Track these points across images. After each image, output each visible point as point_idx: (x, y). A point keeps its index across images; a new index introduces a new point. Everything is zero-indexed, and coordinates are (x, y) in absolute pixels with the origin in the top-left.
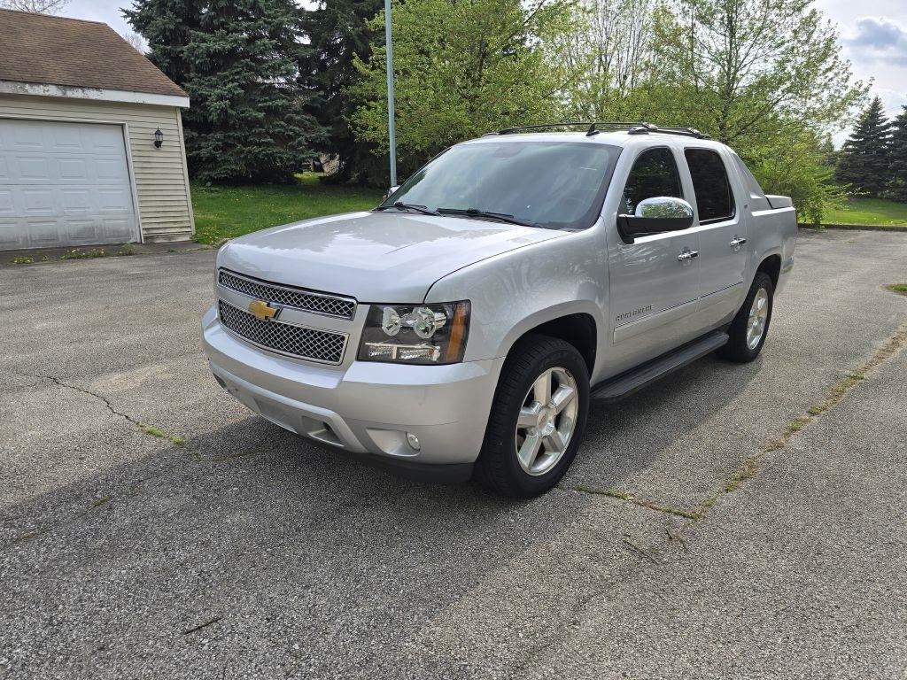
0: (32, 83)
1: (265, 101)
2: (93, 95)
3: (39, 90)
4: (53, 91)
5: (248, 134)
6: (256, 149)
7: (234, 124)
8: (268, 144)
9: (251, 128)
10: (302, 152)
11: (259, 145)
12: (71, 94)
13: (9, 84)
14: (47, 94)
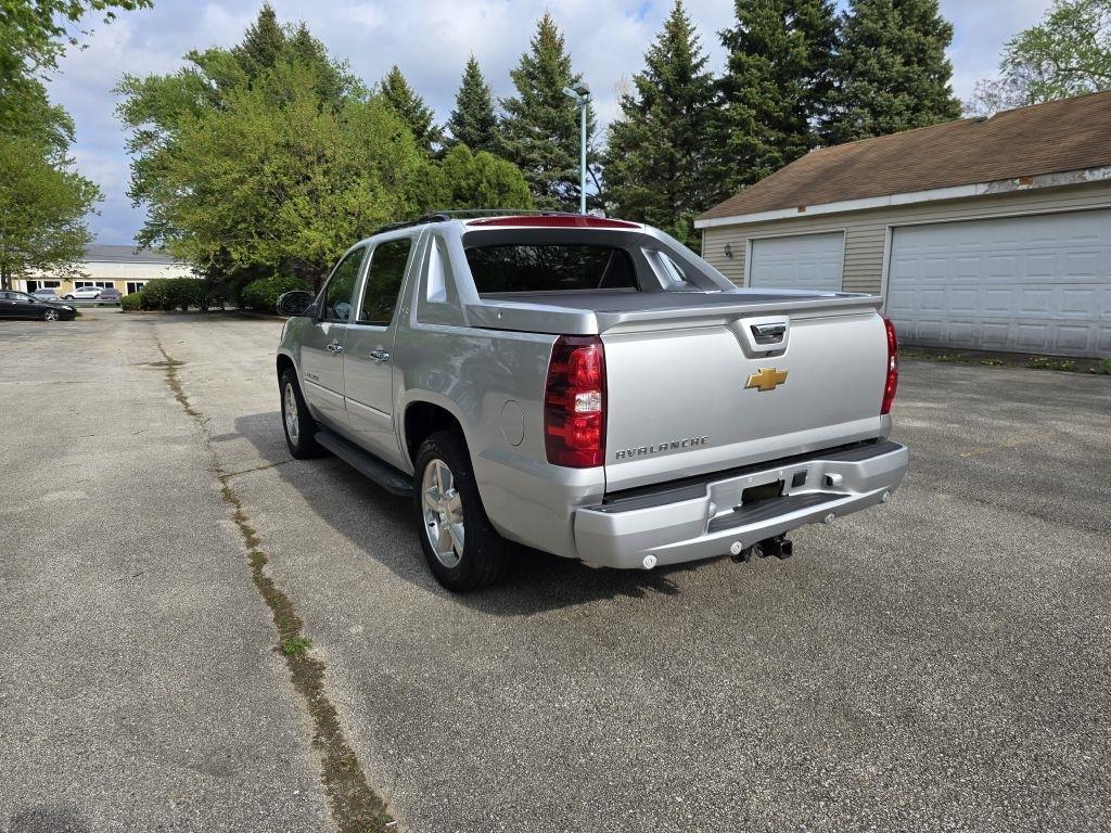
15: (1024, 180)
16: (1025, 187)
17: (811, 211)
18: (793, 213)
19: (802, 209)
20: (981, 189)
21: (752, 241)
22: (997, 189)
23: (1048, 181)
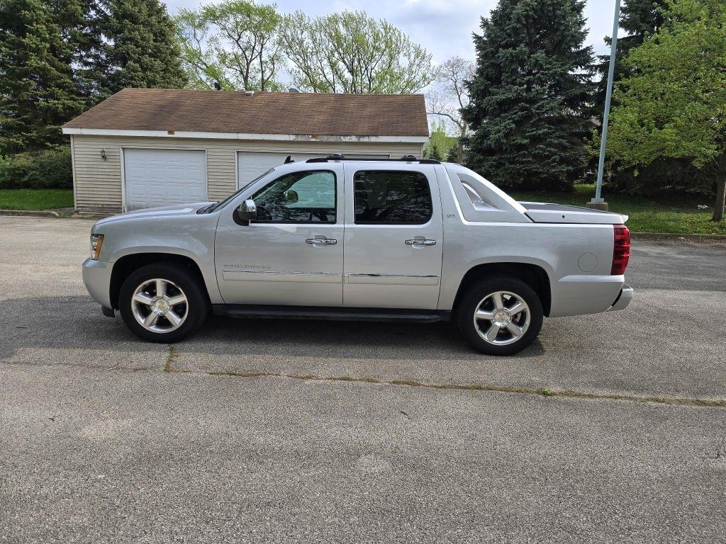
0: (344, 136)
1: (532, 131)
2: (373, 139)
3: (347, 139)
4: (354, 139)
5: (515, 155)
6: (518, 166)
7: (506, 149)
8: (529, 162)
9: (518, 151)
10: (554, 167)
11: (523, 163)
12: (362, 140)
13: (334, 137)
14: (351, 141)
15: (314, 136)
16: (314, 140)
17: (178, 134)
18: (165, 134)
19: (170, 132)
20: (292, 138)
21: (124, 149)
22: (300, 139)
23: (325, 139)
